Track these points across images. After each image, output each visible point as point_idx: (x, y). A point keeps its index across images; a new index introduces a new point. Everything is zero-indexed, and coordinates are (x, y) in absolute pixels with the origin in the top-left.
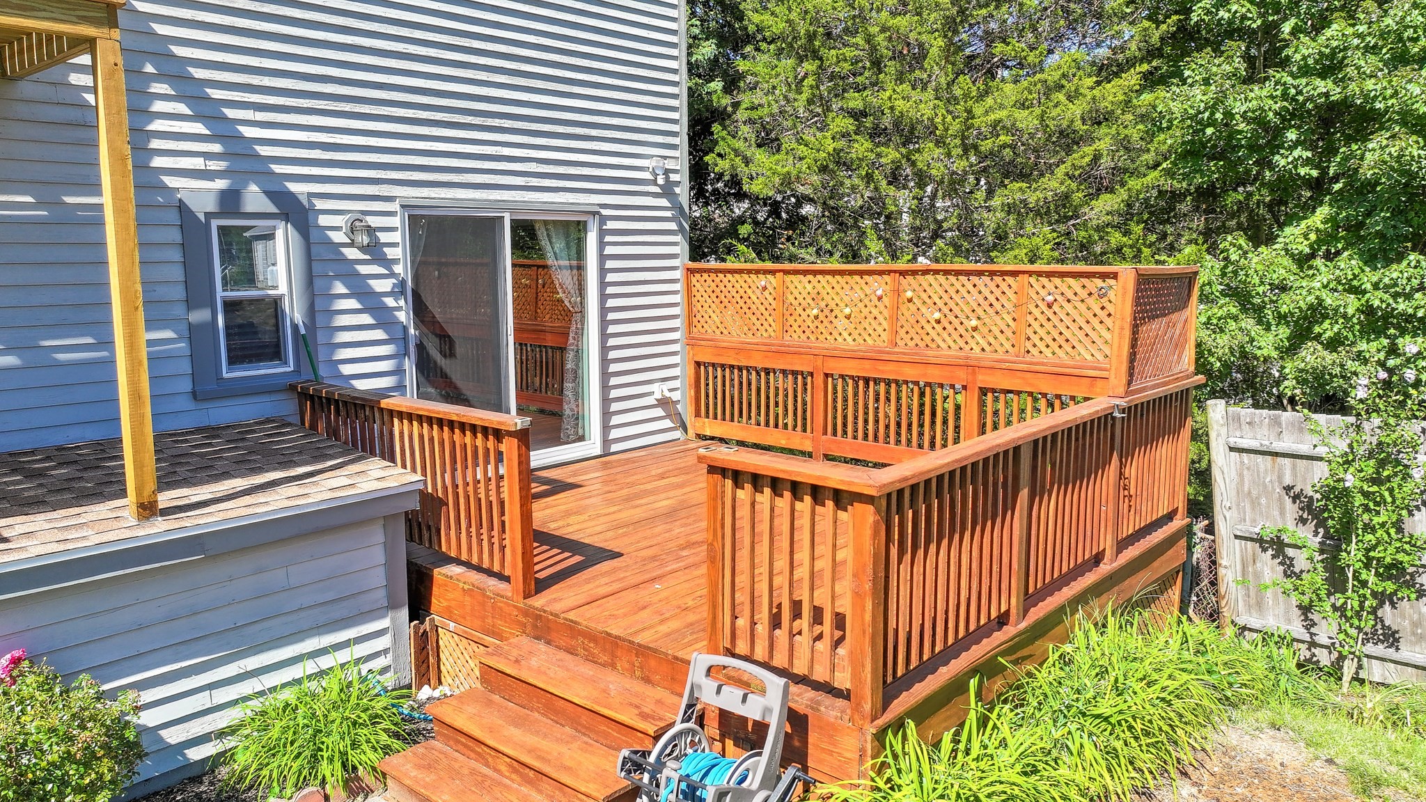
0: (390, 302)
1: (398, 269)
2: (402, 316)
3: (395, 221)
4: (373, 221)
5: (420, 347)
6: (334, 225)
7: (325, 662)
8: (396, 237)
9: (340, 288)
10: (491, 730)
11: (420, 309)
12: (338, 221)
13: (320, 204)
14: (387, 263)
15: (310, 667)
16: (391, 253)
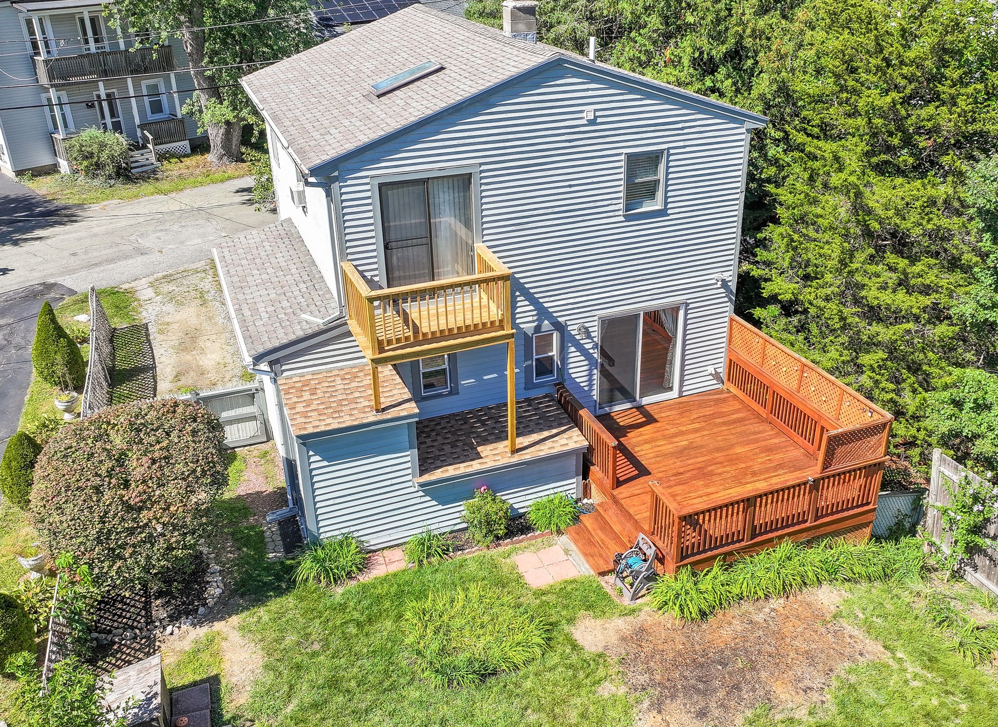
0: (591, 351)
1: (595, 339)
2: (595, 355)
3: (596, 323)
4: (587, 325)
5: (602, 365)
6: (573, 329)
7: (556, 490)
8: (596, 328)
9: (573, 349)
10: (594, 530)
11: (603, 353)
12: (576, 327)
13: (568, 323)
14: (591, 338)
15: (552, 491)
16: (593, 334)
